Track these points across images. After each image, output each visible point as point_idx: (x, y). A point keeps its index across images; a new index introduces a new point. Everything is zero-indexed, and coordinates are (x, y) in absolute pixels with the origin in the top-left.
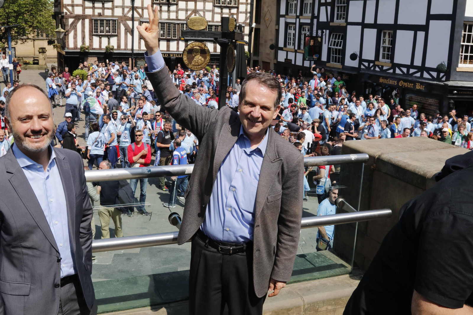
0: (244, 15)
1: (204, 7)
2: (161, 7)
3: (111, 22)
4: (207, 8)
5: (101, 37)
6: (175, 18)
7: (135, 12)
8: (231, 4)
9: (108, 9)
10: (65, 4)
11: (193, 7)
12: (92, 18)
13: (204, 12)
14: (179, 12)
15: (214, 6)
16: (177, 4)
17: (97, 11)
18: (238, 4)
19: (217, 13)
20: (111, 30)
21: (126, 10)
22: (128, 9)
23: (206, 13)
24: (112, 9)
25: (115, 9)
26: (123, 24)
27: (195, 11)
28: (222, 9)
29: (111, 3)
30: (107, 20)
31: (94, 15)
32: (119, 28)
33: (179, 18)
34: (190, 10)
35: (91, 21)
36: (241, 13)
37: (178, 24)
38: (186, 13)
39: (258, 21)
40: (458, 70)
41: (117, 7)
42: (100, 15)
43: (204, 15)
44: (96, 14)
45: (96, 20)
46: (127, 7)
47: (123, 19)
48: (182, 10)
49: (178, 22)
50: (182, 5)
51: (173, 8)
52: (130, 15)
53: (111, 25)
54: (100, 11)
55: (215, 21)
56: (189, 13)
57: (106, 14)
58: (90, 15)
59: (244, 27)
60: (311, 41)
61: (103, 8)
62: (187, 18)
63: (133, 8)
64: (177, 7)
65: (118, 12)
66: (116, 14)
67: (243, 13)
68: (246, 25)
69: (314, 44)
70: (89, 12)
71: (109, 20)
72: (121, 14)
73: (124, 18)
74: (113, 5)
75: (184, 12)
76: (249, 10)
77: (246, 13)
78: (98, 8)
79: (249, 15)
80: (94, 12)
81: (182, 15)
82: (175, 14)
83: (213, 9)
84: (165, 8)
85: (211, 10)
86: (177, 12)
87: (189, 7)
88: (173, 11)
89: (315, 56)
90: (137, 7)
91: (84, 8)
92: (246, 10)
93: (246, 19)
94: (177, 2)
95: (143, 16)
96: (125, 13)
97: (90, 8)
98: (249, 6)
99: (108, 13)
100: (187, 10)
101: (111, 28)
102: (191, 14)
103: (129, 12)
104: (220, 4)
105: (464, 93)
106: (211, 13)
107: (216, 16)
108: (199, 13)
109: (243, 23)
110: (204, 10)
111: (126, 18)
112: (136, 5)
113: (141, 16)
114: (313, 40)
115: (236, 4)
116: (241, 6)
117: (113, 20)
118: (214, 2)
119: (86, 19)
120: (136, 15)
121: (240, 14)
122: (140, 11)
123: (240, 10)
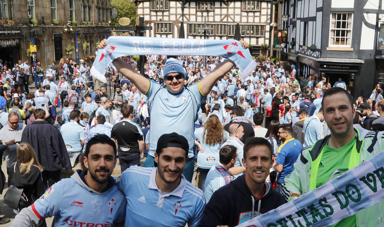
0: (266, 17)
1: (234, 12)
2: (202, 13)
3: (168, 25)
4: (236, 13)
5: (161, 35)
6: (212, 21)
7: (184, 18)
8: (255, 9)
9: (166, 16)
10: (139, 14)
11: (226, 13)
12: (156, 22)
13: (234, 16)
14: (216, 16)
15: (242, 11)
16: (214, 11)
17: (159, 18)
18: (261, 9)
19: (244, 16)
20: (168, 30)
21: (178, 16)
22: (179, 16)
23: (236, 16)
24: (169, 16)
25: (171, 16)
26: (176, 26)
27: (227, 15)
28: (248, 13)
29: (168, 12)
30: (165, 24)
31: (157, 20)
32: (174, 29)
33: (216, 21)
34: (223, 15)
35: (155, 24)
36: (263, 15)
37: (215, 25)
38: (221, 17)
39: (276, 21)
40: (328, 49)
41: (172, 15)
42: (161, 20)
43: (234, 18)
44: (158, 19)
45: (158, 24)
46: (179, 14)
47: (176, 23)
48: (218, 15)
49: (215, 23)
50: (217, 11)
51: (211, 14)
52: (181, 20)
53: (168, 27)
54: (161, 18)
55: (242, 22)
56: (223, 17)
57: (165, 19)
58: (155, 21)
59: (265, 26)
60: (279, 33)
61: (163, 16)
62: (221, 21)
63: (183, 15)
64: (214, 13)
65: (173, 18)
66: (171, 19)
67: (265, 15)
68: (267, 25)
69: (282, 35)
70: (154, 18)
71: (167, 24)
72: (175, 19)
73: (177, 21)
74: (169, 14)
75: (219, 16)
76: (269, 13)
77: (267, 15)
78: (160, 16)
79: (269, 17)
80: (157, 18)
81: (218, 19)
82: (212, 18)
83: (241, 13)
84: (205, 14)
85: (239, 14)
86: (214, 16)
87: (223, 13)
88: (211, 16)
89: (283, 45)
90: (185, 14)
91: (151, 16)
92: (267, 13)
93: (267, 20)
94: (214, 9)
95: (190, 20)
96: (177, 19)
97: (154, 16)
98: (269, 10)
99: (166, 19)
100: (221, 15)
101: (168, 29)
102: (224, 18)
103: (180, 17)
104: (245, 9)
105: (334, 67)
106: (239, 16)
107: (243, 18)
108: (230, 17)
109: (265, 23)
110: (234, 15)
111: (178, 22)
112: (184, 13)
113: (189, 20)
114: (280, 33)
115: (258, 9)
116: (262, 10)
117: (169, 24)
118: (241, 8)
119: (152, 23)
120: (185, 19)
121: (262, 17)
122: (188, 16)
123: (262, 13)
